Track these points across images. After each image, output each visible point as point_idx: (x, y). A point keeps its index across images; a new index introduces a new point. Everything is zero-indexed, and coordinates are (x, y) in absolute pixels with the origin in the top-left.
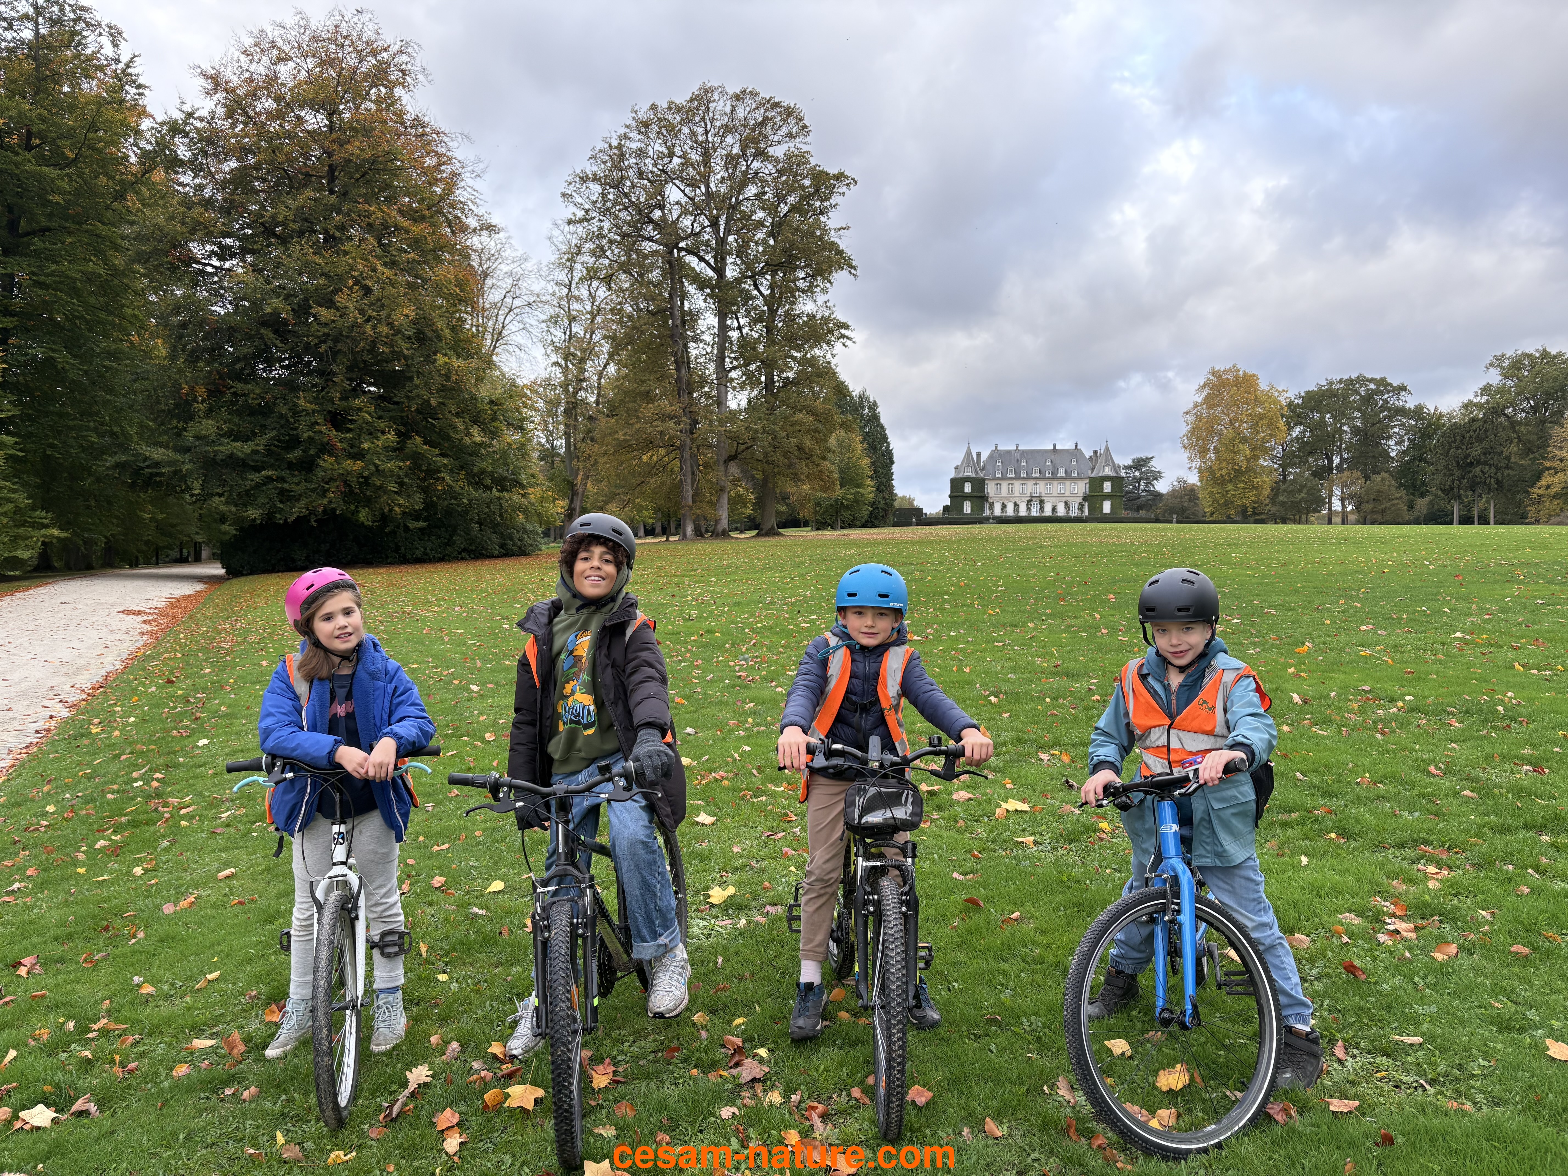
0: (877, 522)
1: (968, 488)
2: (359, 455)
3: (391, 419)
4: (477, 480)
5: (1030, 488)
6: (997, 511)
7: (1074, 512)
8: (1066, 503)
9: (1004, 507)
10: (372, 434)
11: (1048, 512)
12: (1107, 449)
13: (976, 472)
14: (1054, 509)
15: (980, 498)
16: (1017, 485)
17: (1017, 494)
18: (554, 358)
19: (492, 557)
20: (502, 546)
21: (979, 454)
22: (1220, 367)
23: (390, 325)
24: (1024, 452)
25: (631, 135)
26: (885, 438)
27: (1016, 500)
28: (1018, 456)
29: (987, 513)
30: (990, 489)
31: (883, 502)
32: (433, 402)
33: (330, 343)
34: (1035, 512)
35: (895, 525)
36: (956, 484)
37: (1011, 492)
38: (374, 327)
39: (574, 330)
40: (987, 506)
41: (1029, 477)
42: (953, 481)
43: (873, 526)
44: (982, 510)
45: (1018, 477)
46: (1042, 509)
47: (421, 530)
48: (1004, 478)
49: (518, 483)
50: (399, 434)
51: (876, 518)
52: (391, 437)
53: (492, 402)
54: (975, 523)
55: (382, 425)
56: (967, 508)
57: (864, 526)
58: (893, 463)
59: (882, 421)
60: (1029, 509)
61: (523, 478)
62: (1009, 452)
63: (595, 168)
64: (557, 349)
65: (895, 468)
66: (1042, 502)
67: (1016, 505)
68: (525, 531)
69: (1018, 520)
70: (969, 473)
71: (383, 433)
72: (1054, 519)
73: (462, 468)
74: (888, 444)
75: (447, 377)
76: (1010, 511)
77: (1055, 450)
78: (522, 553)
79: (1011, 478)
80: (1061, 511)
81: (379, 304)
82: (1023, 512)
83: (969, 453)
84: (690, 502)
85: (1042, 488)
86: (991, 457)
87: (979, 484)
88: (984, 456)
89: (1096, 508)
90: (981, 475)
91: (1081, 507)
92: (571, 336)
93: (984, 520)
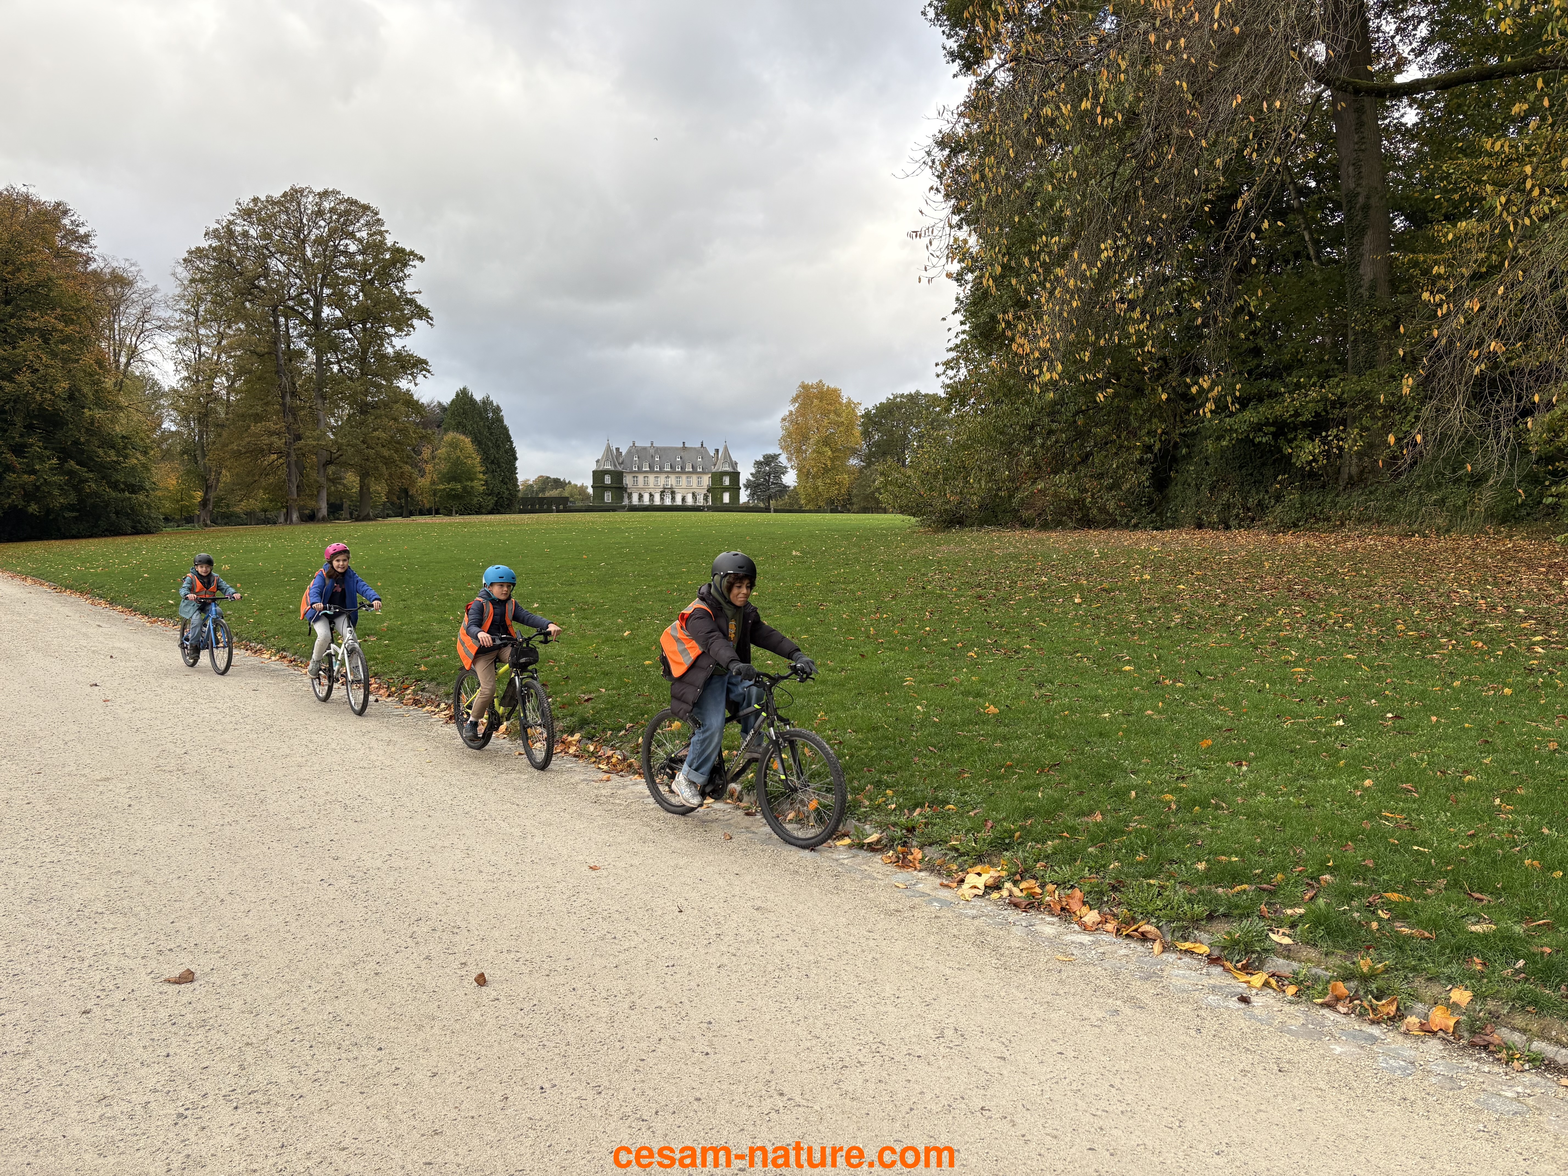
0: (503, 510)
1: (608, 480)
2: (34, 472)
3: (53, 449)
4: (114, 486)
5: (662, 480)
6: (635, 500)
7: (701, 502)
8: (694, 494)
9: (641, 497)
10: (41, 459)
11: (679, 502)
12: (726, 448)
13: (615, 466)
14: (683, 499)
15: (619, 489)
16: (651, 478)
17: (651, 485)
18: (184, 374)
19: (125, 534)
20: (133, 527)
21: (617, 449)
22: (808, 382)
23: (53, 393)
24: (658, 450)
25: (238, 221)
26: (508, 438)
27: (651, 490)
28: (652, 451)
29: (626, 502)
30: (628, 480)
31: (507, 493)
32: (82, 439)
33: (12, 404)
34: (668, 502)
35: (521, 512)
36: (598, 475)
37: (646, 483)
38: (41, 395)
40: (626, 496)
41: (661, 471)
42: (595, 473)
43: (499, 513)
44: (622, 499)
45: (652, 471)
46: (673, 499)
47: (75, 517)
48: (640, 471)
49: (141, 488)
50: (59, 458)
51: (502, 506)
52: (55, 461)
53: (123, 437)
54: (614, 510)
55: (48, 453)
56: (608, 497)
57: (490, 513)
58: (516, 459)
59: (506, 422)
60: (662, 499)
61: (147, 485)
62: (645, 449)
64: (187, 366)
65: (518, 464)
66: (673, 493)
67: (651, 495)
68: (150, 518)
69: (652, 508)
70: (608, 467)
71: (49, 459)
72: (683, 508)
73: (103, 478)
74: (512, 443)
75: (92, 423)
76: (646, 500)
77: (684, 448)
78: (148, 532)
79: (646, 472)
80: (690, 501)
81: (44, 379)
82: (657, 501)
83: (609, 449)
84: (296, 497)
85: (672, 481)
86: (629, 452)
87: (618, 476)
88: (624, 451)
89: (717, 498)
90: (620, 468)
91: (706, 497)
92: (200, 355)
93: (622, 508)
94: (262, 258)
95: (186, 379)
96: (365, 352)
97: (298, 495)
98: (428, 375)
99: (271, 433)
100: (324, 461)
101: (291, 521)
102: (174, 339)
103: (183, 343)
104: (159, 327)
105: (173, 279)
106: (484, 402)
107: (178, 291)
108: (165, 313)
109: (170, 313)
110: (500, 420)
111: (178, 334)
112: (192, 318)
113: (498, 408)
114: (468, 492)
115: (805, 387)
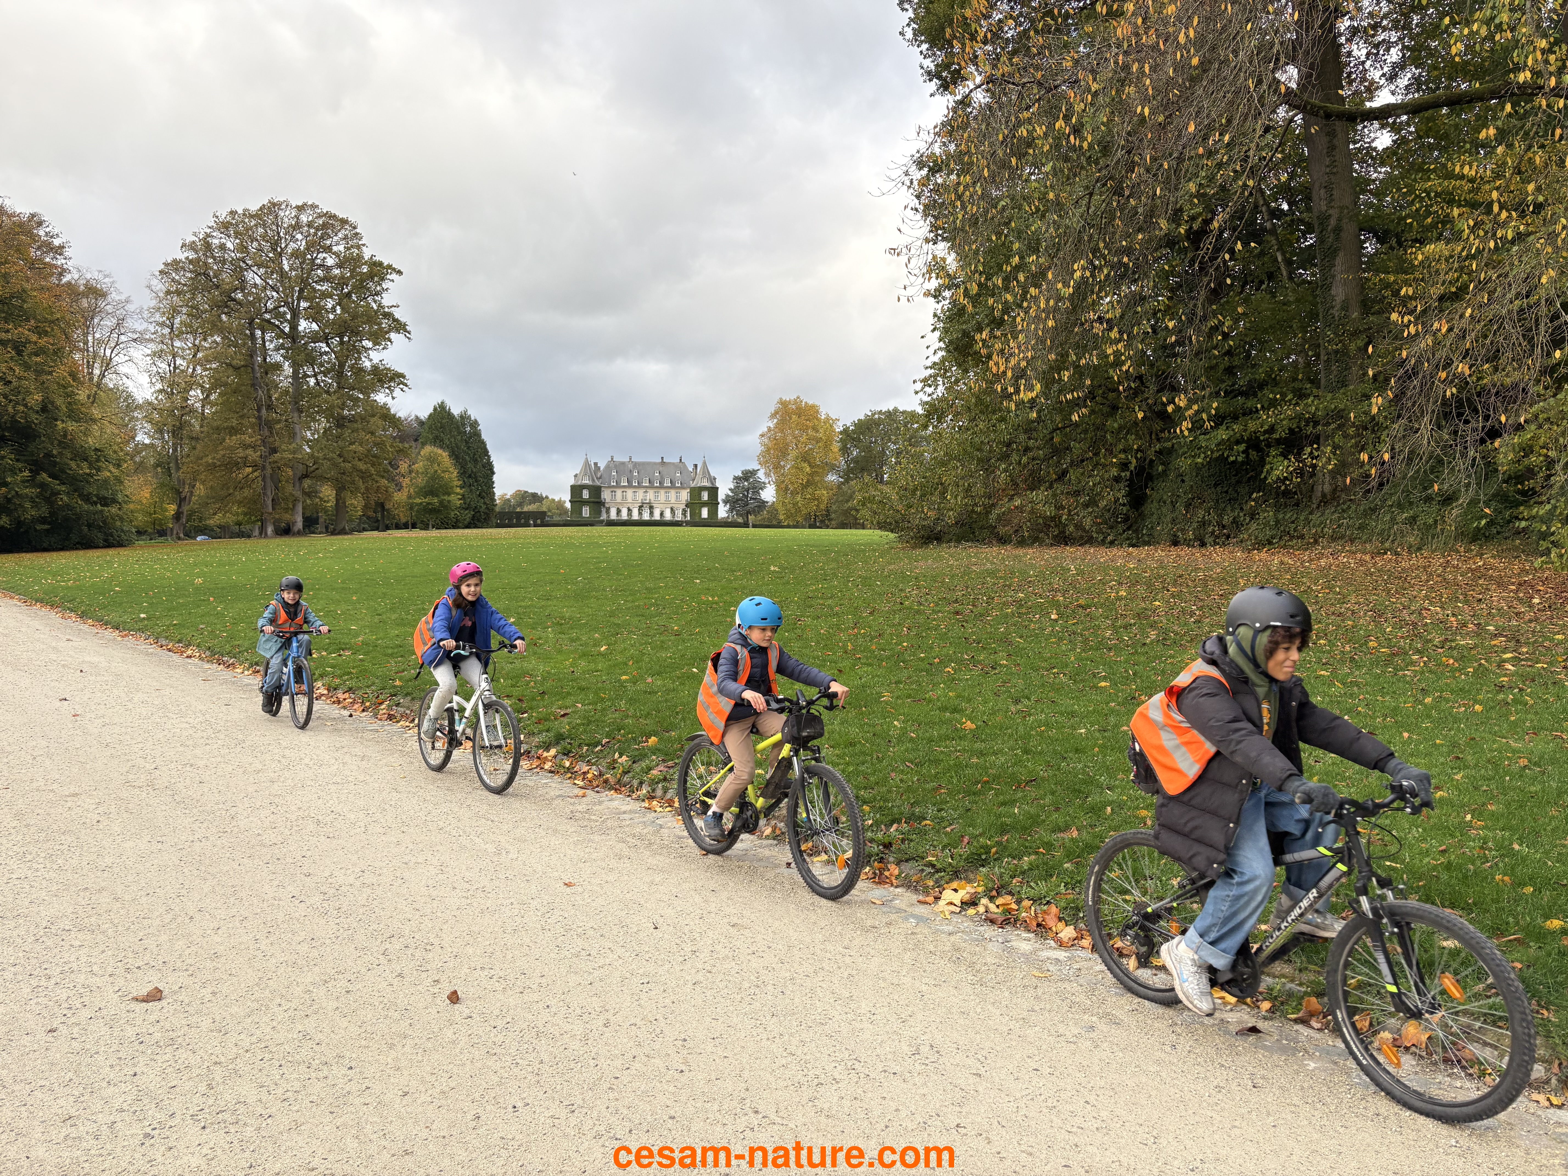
0: (480, 524)
1: (586, 494)
3: (25, 461)
4: (87, 499)
5: (640, 494)
6: (613, 515)
7: (679, 517)
8: (672, 509)
9: (619, 511)
10: (13, 471)
11: (657, 516)
12: (705, 463)
13: (593, 480)
14: (662, 514)
15: (597, 504)
16: (630, 493)
17: (630, 500)
18: (159, 386)
19: (97, 547)
20: (105, 540)
21: (596, 464)
22: (786, 398)
23: (26, 406)
24: (636, 465)
25: (214, 234)
26: (486, 452)
27: (630, 505)
28: (630, 466)
29: (604, 517)
30: (606, 495)
31: (484, 507)
32: (55, 452)
34: (646, 517)
35: (498, 526)
36: (576, 490)
37: (624, 498)
38: (14, 407)
39: (178, 363)
40: (604, 510)
41: (640, 486)
42: (573, 488)
43: (476, 527)
44: (599, 513)
45: (630, 485)
46: (651, 513)
47: (47, 530)
48: (618, 486)
49: (114, 501)
50: (31, 471)
51: (479, 520)
52: (27, 473)
53: (96, 450)
54: (592, 525)
55: (20, 465)
56: (586, 512)
57: (468, 527)
58: (493, 473)
59: (483, 437)
60: (640, 514)
61: (120, 498)
62: (623, 463)
63: (186, 254)
64: (162, 379)
65: (495, 478)
66: (651, 508)
67: (629, 510)
68: (122, 531)
69: (629, 523)
70: (586, 481)
71: (21, 471)
72: (662, 523)
73: (75, 491)
74: (489, 457)
75: (65, 436)
76: (624, 515)
77: (663, 463)
78: (120, 545)
79: (624, 487)
80: (668, 516)
81: (17, 391)
82: (635, 516)
83: (587, 463)
84: (270, 510)
85: (651, 495)
86: (608, 467)
87: (596, 491)
88: (602, 465)
89: (696, 513)
90: (598, 483)
91: (684, 512)
92: (175, 368)
93: (601, 523)
94: (239, 272)
95: (160, 391)
96: (342, 365)
97: (273, 509)
98: (405, 388)
99: (246, 447)
100: (299, 474)
101: (266, 534)
102: (149, 352)
103: (158, 355)
104: (135, 340)
105: (148, 291)
106: (461, 417)
107: (153, 303)
108: (140, 326)
109: (145, 325)
110: (477, 434)
111: (153, 346)
112: (166, 331)
113: (476, 422)
114: (445, 506)
115: (784, 404)
